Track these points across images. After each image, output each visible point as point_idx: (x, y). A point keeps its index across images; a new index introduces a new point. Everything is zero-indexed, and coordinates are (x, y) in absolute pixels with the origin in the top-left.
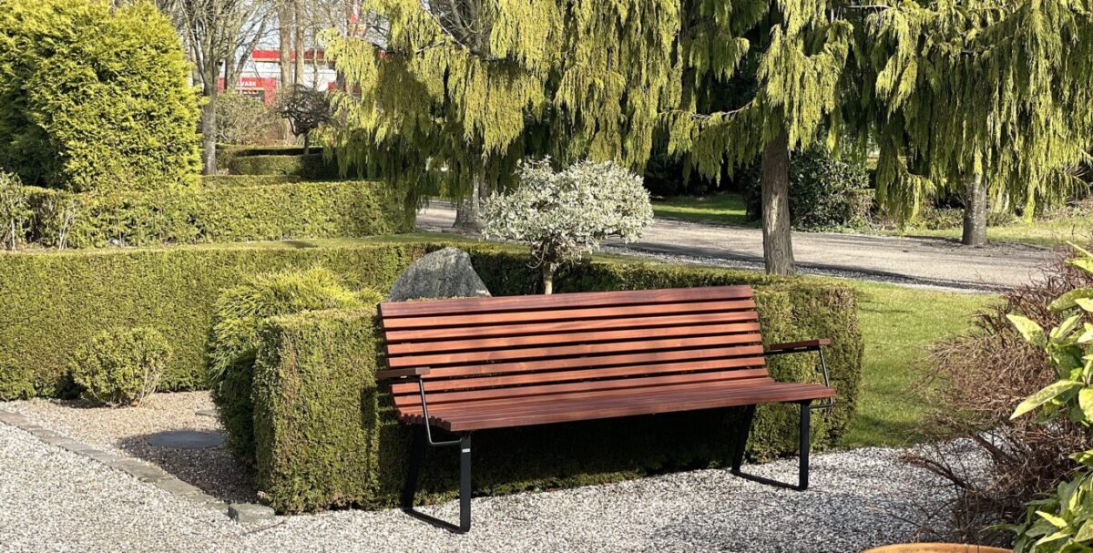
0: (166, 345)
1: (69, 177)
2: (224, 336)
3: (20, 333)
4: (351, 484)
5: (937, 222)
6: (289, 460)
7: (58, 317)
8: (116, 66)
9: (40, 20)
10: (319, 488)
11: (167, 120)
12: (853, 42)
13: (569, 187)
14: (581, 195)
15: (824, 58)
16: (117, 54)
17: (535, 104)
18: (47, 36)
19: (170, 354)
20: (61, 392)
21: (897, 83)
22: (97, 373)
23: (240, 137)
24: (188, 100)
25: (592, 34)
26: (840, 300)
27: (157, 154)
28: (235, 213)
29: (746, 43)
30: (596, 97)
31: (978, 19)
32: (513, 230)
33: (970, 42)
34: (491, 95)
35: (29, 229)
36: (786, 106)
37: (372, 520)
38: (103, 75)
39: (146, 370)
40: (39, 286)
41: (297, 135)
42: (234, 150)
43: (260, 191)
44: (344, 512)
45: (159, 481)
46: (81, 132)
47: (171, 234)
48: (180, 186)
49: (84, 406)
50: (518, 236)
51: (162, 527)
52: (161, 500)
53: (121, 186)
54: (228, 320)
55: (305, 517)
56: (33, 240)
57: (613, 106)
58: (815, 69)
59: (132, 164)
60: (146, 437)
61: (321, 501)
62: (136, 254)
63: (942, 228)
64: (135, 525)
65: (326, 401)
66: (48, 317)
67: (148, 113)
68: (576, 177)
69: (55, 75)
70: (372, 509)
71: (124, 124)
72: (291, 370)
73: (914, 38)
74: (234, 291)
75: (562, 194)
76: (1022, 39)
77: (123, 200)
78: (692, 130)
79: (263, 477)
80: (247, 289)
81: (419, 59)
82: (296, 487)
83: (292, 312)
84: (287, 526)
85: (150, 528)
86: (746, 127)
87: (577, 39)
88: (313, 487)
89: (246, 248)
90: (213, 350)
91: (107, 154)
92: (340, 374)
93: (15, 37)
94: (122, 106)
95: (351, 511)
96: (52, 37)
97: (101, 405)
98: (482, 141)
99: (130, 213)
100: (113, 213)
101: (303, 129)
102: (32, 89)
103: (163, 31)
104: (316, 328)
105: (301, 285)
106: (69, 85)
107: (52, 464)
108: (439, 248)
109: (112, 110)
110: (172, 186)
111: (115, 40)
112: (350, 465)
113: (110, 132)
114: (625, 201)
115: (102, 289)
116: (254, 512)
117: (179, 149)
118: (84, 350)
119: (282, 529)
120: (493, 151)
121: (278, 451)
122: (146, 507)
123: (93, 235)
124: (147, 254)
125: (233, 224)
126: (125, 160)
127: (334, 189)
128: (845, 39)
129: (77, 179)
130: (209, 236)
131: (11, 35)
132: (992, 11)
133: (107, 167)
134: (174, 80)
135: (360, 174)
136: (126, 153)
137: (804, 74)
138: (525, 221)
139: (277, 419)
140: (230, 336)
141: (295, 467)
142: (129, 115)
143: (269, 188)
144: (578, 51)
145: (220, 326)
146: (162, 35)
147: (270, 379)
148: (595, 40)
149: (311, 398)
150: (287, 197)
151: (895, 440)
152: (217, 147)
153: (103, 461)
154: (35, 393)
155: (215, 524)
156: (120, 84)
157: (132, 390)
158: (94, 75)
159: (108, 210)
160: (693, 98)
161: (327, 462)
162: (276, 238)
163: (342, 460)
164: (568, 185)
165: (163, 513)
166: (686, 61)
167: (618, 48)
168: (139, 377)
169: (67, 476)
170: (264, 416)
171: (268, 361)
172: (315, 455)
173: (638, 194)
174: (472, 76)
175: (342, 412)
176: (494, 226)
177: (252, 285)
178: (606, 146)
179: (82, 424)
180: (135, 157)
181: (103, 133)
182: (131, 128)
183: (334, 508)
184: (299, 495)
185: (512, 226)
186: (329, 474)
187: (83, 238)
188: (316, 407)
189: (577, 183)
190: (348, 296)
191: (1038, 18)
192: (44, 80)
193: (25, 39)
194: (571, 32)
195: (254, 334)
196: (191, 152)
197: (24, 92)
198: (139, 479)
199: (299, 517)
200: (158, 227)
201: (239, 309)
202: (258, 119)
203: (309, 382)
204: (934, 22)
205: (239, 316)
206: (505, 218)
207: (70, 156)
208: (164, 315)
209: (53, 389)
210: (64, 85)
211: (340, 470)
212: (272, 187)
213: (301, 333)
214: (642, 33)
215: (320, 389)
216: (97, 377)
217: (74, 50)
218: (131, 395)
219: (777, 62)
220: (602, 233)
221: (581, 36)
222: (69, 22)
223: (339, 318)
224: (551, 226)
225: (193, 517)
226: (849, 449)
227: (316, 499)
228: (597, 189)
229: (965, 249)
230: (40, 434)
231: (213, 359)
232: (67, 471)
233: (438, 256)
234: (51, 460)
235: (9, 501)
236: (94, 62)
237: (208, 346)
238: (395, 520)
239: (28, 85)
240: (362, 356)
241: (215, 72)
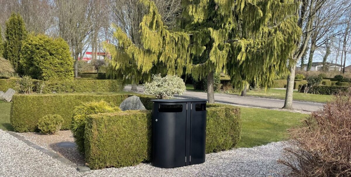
0: (62, 119)
1: (43, 77)
2: (76, 120)
3: (24, 116)
4: (112, 161)
5: (234, 91)
6: (94, 155)
7: (34, 112)
8: (54, 52)
9: (36, 41)
10: (103, 162)
11: (66, 65)
12: (230, 48)
13: (166, 81)
14: (169, 83)
15: (224, 51)
16: (54, 50)
17: (155, 61)
18: (38, 45)
19: (63, 122)
20: (35, 131)
21: (241, 58)
22: (44, 126)
23: (83, 70)
24: (71, 60)
25: (169, 44)
26: (237, 111)
27: (63, 72)
28: (81, 86)
29: (205, 47)
30: (170, 60)
31: (260, 43)
32: (152, 92)
33: (259, 48)
34: (145, 58)
35: (34, 89)
36: (216, 63)
37: (118, 171)
38: (51, 54)
39: (57, 125)
40: (29, 104)
41: (96, 70)
42: (82, 73)
43: (87, 81)
44: (110, 168)
45: (58, 158)
46: (46, 67)
47: (67, 91)
48: (69, 80)
49: (41, 134)
50: (153, 93)
51: (58, 174)
52: (58, 164)
53: (55, 79)
54: (77, 115)
55: (99, 170)
56: (35, 91)
57: (173, 62)
58: (222, 54)
59: (58, 75)
60: (56, 144)
61: (103, 166)
62: (55, 96)
63: (235, 92)
64: (50, 173)
65: (105, 138)
66: (32, 111)
67: (61, 63)
68: (168, 79)
69: (40, 54)
70: (118, 168)
71: (56, 65)
72: (95, 130)
73: (245, 48)
74: (79, 107)
75: (164, 83)
76: (272, 47)
77: (55, 83)
78: (192, 68)
79: (87, 159)
80: (83, 107)
81: (126, 50)
82: (96, 162)
83: (96, 113)
84: (94, 173)
85: (54, 174)
86: (205, 68)
87: (166, 45)
88: (101, 162)
89: (84, 95)
90: (73, 123)
91: (52, 72)
92: (109, 131)
93: (31, 45)
94: (56, 61)
95: (112, 168)
96: (39, 45)
97: (45, 134)
98: (142, 69)
99: (57, 86)
100: (53, 86)
101: (97, 68)
102: (34, 57)
103: (65, 44)
104: (102, 118)
105: (98, 106)
106: (43, 56)
107: (29, 152)
108: (131, 96)
109: (53, 62)
110: (67, 80)
111: (54, 46)
112: (112, 156)
113: (52, 67)
114: (179, 85)
115: (46, 104)
116: (84, 169)
117: (69, 72)
118: (41, 120)
119: (92, 174)
120: (145, 72)
121: (91, 152)
122: (54, 167)
123: (49, 90)
124: (58, 96)
125: (81, 89)
126: (56, 74)
127: (104, 81)
128: (228, 48)
129: (45, 78)
130: (75, 91)
131: (30, 45)
132: (264, 41)
133: (52, 75)
134: (67, 56)
135: (111, 78)
136: (56, 72)
137: (219, 55)
138: (155, 90)
139: (91, 144)
140: (78, 120)
141: (96, 157)
142: (57, 63)
143: (89, 81)
144: (166, 48)
145: (75, 117)
146: (65, 45)
147: (89, 132)
148: (170, 46)
149: (101, 137)
150: (93, 83)
151: (248, 146)
152: (78, 72)
153: (44, 152)
154: (28, 131)
155: (73, 173)
156: (55, 56)
157: (53, 131)
158: (49, 54)
159: (52, 85)
160: (192, 61)
161: (105, 155)
162: (91, 92)
163: (109, 154)
164: (165, 81)
165: (58, 169)
166: (191, 52)
167: (175, 48)
168: (55, 127)
169: (33, 156)
170: (87, 143)
171: (89, 127)
172: (102, 153)
173: (182, 83)
174: (140, 53)
175: (110, 141)
176: (147, 91)
177: (84, 106)
178: (171, 72)
179: (40, 140)
180: (58, 73)
181: (51, 67)
182: (57, 66)
183: (107, 167)
184: (97, 164)
185: (151, 91)
186: (106, 158)
187: (46, 91)
188: (102, 140)
189: (168, 80)
190: (110, 109)
191: (276, 43)
192: (37, 55)
193: (33, 46)
194: (164, 43)
195: (85, 119)
196: (71, 72)
197: (33, 58)
198: (53, 157)
199: (97, 170)
200: (64, 89)
201: (80, 112)
202: (87, 66)
203: (100, 133)
204: (250, 44)
205: (81, 114)
206: (150, 89)
207: (43, 73)
208: (62, 111)
209: (33, 130)
210: (42, 56)
211: (109, 157)
212: (90, 80)
213: (98, 120)
214: (181, 45)
215: (103, 135)
216: (44, 127)
217: (44, 48)
218: (53, 132)
219: (214, 52)
220: (174, 93)
221: (167, 44)
222: (43, 42)
223: (109, 115)
224: (161, 91)
225: (67, 170)
226: (237, 148)
227: (102, 165)
228: (173, 82)
229: (242, 97)
230: (28, 143)
231: (73, 126)
232: (33, 154)
233: (131, 98)
234: (29, 151)
235: (15, 164)
236: (49, 51)
237: (72, 122)
238: (124, 171)
239: (33, 56)
240: (115, 126)
241: (78, 56)
